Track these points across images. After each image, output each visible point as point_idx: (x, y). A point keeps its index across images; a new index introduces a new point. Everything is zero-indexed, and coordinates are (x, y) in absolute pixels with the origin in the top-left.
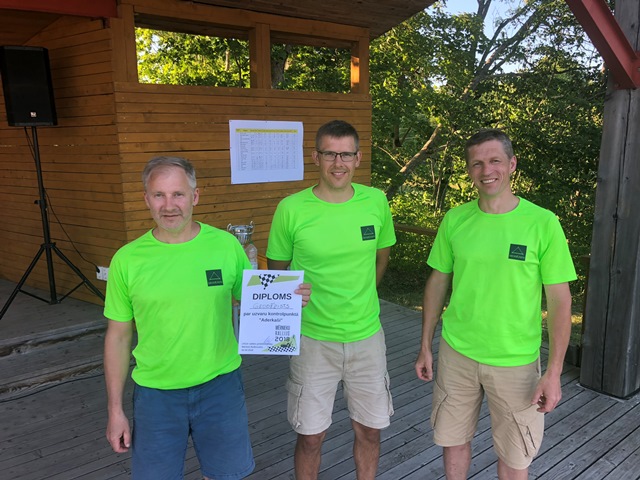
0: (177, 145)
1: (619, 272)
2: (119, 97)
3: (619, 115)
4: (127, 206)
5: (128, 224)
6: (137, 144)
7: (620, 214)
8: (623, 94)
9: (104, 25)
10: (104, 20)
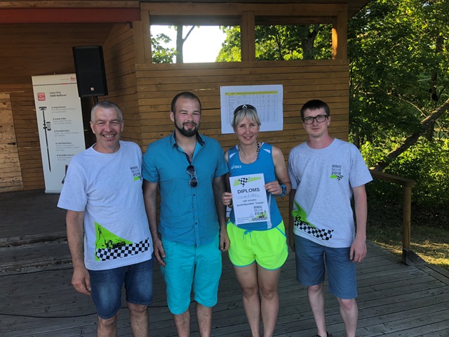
2: (139, 74)
6: (151, 106)
9: (131, 27)
10: (131, 23)
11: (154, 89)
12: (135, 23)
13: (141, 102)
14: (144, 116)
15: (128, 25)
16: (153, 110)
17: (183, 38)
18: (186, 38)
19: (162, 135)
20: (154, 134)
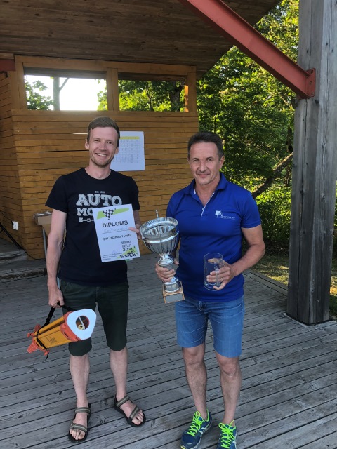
0: (54, 148)
1: (304, 233)
2: (15, 119)
3: (302, 118)
4: (22, 185)
5: (22, 196)
6: (27, 147)
7: (304, 190)
8: (303, 102)
9: (7, 76)
10: (6, 73)
11: (29, 132)
12: (11, 73)
13: (18, 143)
14: (21, 156)
15: (3, 74)
16: (28, 150)
17: (60, 86)
18: (62, 87)
19: (37, 173)
20: (30, 172)
